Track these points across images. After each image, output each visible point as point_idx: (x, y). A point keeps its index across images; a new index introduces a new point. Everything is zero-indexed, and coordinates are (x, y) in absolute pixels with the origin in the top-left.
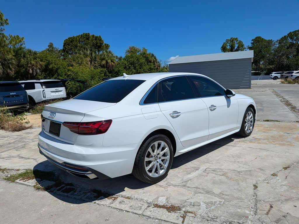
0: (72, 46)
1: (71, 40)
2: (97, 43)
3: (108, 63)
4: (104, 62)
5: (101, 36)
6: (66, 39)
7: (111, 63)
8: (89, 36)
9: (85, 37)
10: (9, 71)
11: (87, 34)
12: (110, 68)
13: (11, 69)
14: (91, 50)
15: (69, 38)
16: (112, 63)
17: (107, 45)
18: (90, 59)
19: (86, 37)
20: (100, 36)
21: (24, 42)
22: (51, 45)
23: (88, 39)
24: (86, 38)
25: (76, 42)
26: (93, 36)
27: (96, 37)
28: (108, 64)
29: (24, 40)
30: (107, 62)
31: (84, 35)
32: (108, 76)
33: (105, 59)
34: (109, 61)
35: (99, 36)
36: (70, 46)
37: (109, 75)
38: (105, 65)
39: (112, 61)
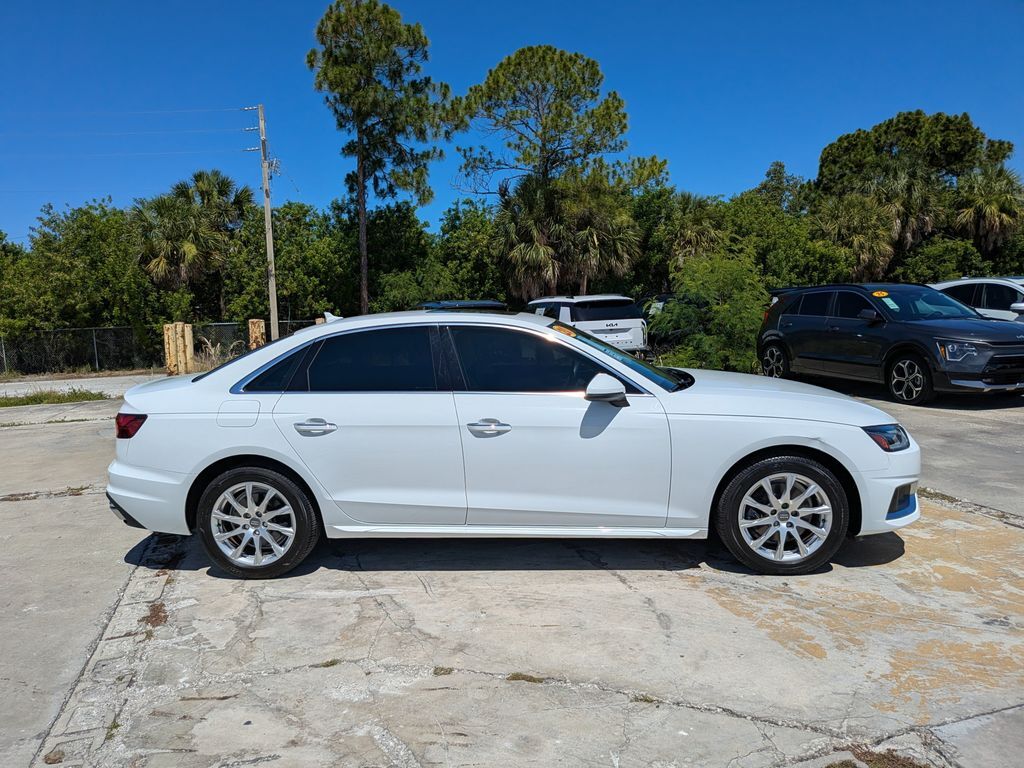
0: (845, 164)
1: (846, 144)
2: (945, 144)
3: (984, 217)
4: (966, 215)
5: (968, 114)
6: (831, 142)
7: (999, 217)
8: (917, 120)
9: (901, 125)
10: (613, 262)
11: (910, 113)
12: (991, 238)
13: (619, 258)
14: (913, 175)
15: (840, 140)
16: (1004, 215)
17: (1001, 143)
18: (901, 208)
19: (909, 125)
20: (965, 114)
21: (667, 173)
22: (777, 172)
23: (912, 133)
24: (906, 130)
25: (863, 149)
26: (937, 118)
27: (948, 119)
28: (982, 222)
29: (667, 168)
30: (980, 215)
31: (899, 121)
32: (977, 269)
33: (973, 201)
34: (992, 209)
35: (960, 116)
36: (838, 165)
37: (981, 266)
38: (971, 228)
39: (1002, 209)
